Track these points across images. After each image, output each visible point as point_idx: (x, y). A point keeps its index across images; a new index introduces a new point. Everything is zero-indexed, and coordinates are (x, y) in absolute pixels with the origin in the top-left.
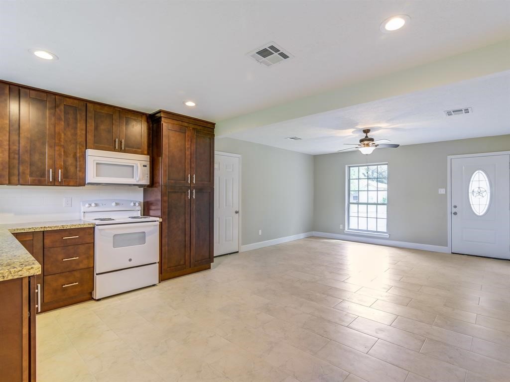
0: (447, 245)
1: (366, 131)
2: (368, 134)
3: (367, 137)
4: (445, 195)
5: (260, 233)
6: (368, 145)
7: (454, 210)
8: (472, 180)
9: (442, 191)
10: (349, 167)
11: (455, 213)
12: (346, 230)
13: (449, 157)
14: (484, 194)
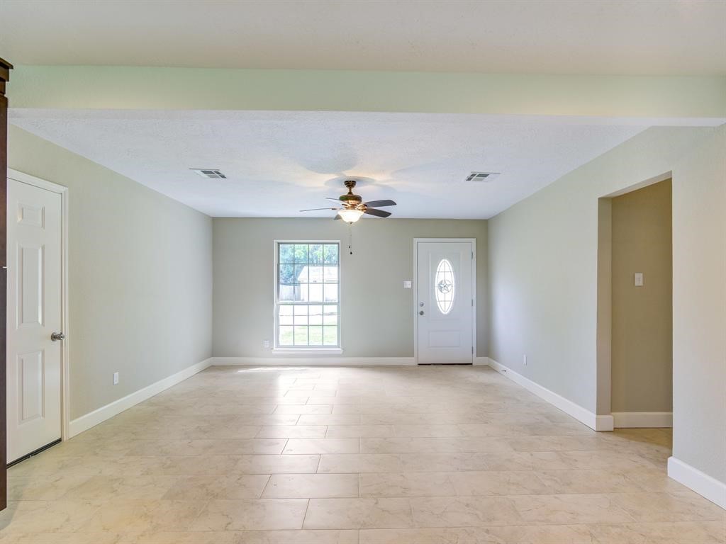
0: (412, 355)
1: (350, 184)
2: (352, 190)
3: (350, 193)
4: (411, 290)
5: (116, 381)
6: (353, 206)
7: (421, 309)
8: (438, 270)
9: (408, 284)
10: (279, 244)
11: (422, 313)
12: (275, 349)
13: (416, 240)
14: (449, 288)
